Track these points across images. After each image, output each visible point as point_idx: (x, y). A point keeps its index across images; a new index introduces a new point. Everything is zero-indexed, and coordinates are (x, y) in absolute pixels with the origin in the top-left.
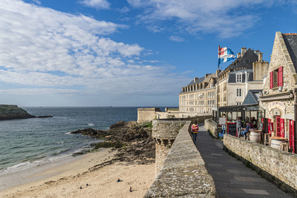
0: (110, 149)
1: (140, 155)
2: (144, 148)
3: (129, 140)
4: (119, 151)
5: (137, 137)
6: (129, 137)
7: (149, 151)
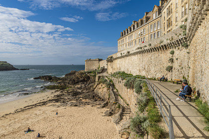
0: (53, 91)
1: (77, 96)
2: (84, 89)
3: (75, 83)
4: (61, 92)
5: (81, 81)
6: (74, 81)
7: (87, 93)
